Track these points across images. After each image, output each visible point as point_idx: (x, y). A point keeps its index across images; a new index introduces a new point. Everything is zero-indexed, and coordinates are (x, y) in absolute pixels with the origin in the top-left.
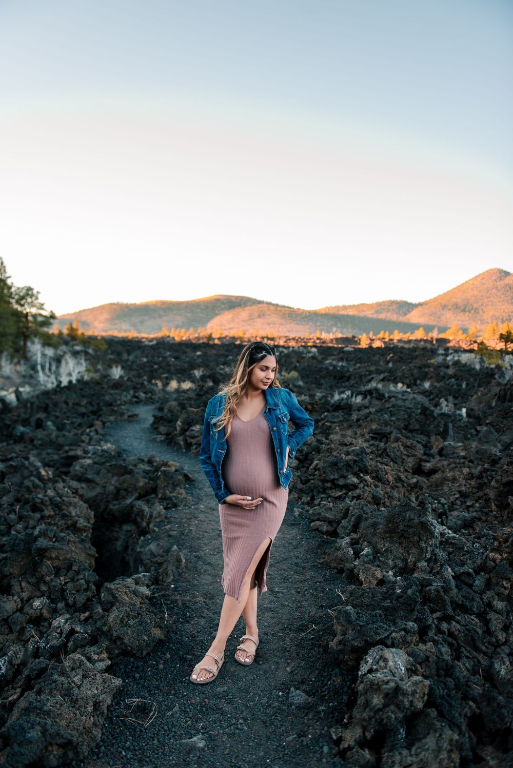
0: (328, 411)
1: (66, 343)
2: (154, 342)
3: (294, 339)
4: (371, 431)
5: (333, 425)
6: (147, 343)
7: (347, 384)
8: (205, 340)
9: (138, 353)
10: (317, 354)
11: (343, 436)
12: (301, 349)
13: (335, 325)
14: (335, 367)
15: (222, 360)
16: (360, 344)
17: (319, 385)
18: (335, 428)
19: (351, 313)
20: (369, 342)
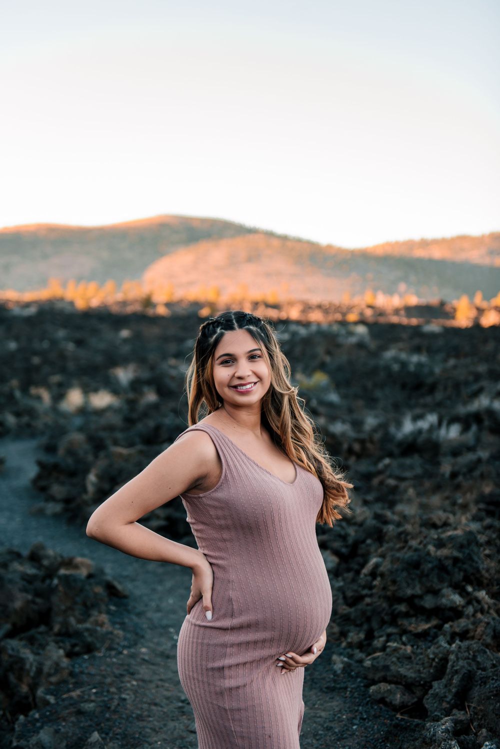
0: (391, 455)
2: (32, 310)
3: (319, 307)
4: (482, 499)
5: (403, 485)
6: (16, 311)
7: (428, 399)
8: (137, 308)
10: (367, 339)
11: (423, 506)
12: (335, 328)
13: (405, 279)
14: (404, 365)
15: (173, 347)
16: (453, 318)
17: (371, 402)
18: (406, 491)
19: (437, 254)
20: (473, 313)
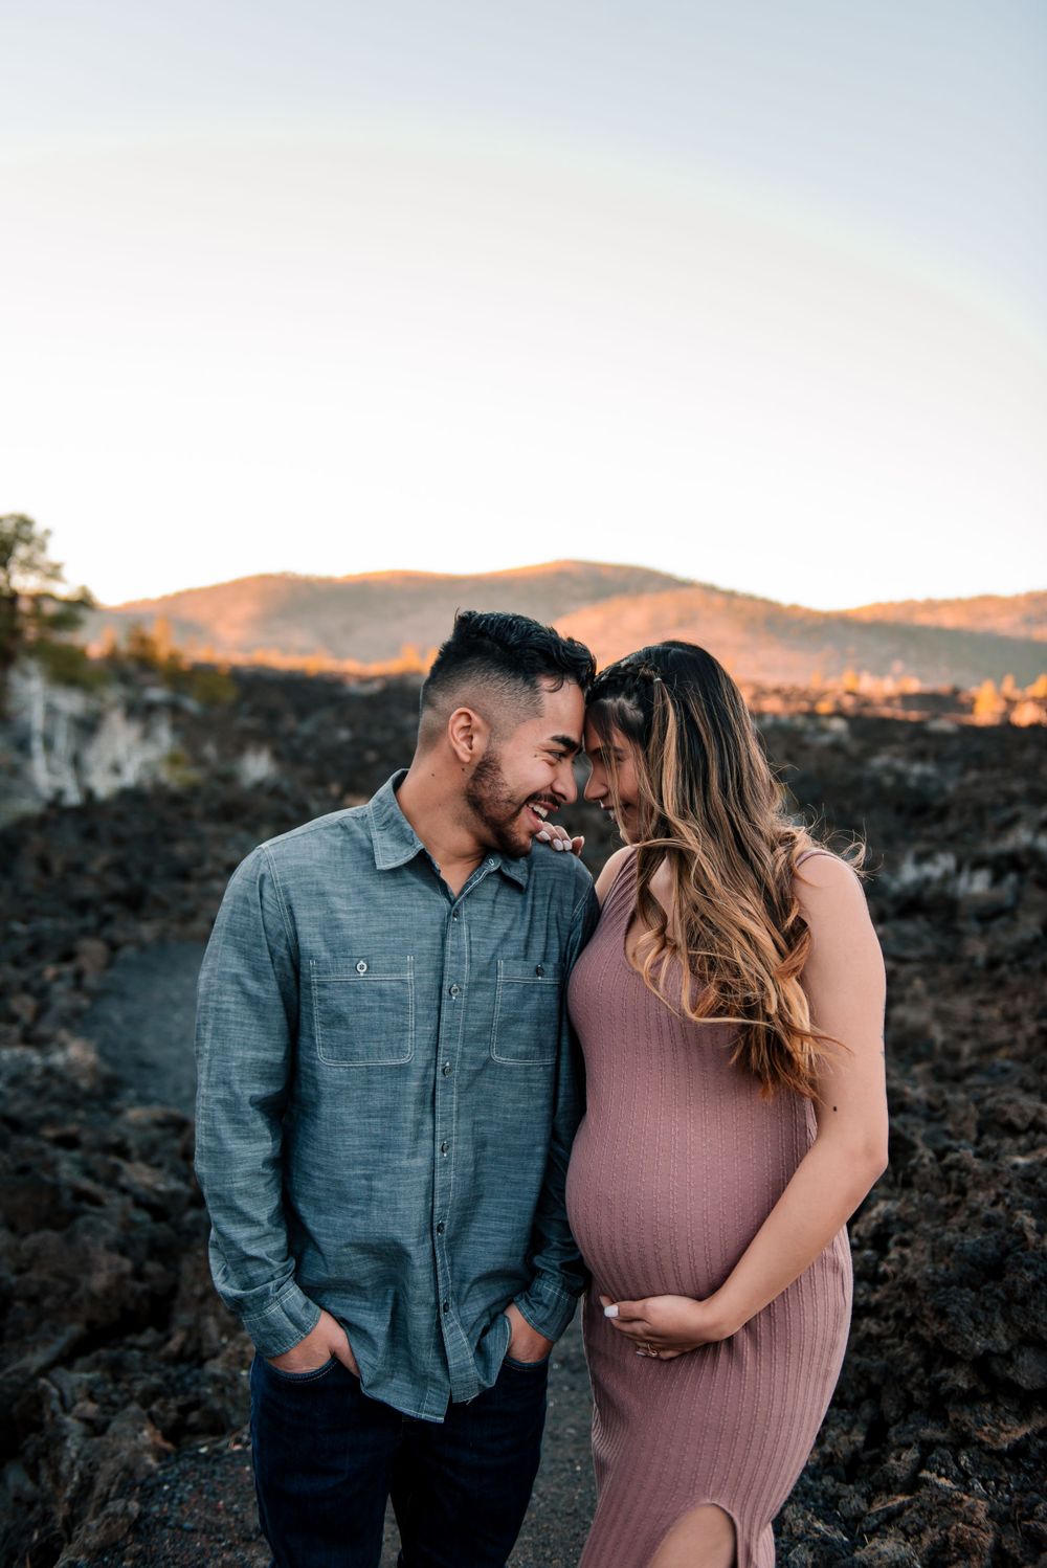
1: (124, 679)
2: (376, 687)
3: (778, 691)
6: (353, 686)
7: (936, 830)
9: (326, 715)
10: (847, 739)
12: (800, 722)
13: (901, 655)
14: (900, 777)
16: (972, 711)
19: (949, 620)
20: (1000, 707)
